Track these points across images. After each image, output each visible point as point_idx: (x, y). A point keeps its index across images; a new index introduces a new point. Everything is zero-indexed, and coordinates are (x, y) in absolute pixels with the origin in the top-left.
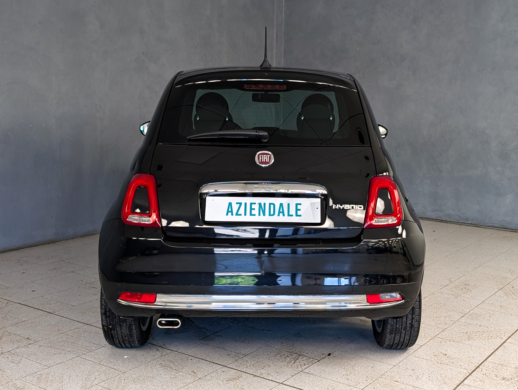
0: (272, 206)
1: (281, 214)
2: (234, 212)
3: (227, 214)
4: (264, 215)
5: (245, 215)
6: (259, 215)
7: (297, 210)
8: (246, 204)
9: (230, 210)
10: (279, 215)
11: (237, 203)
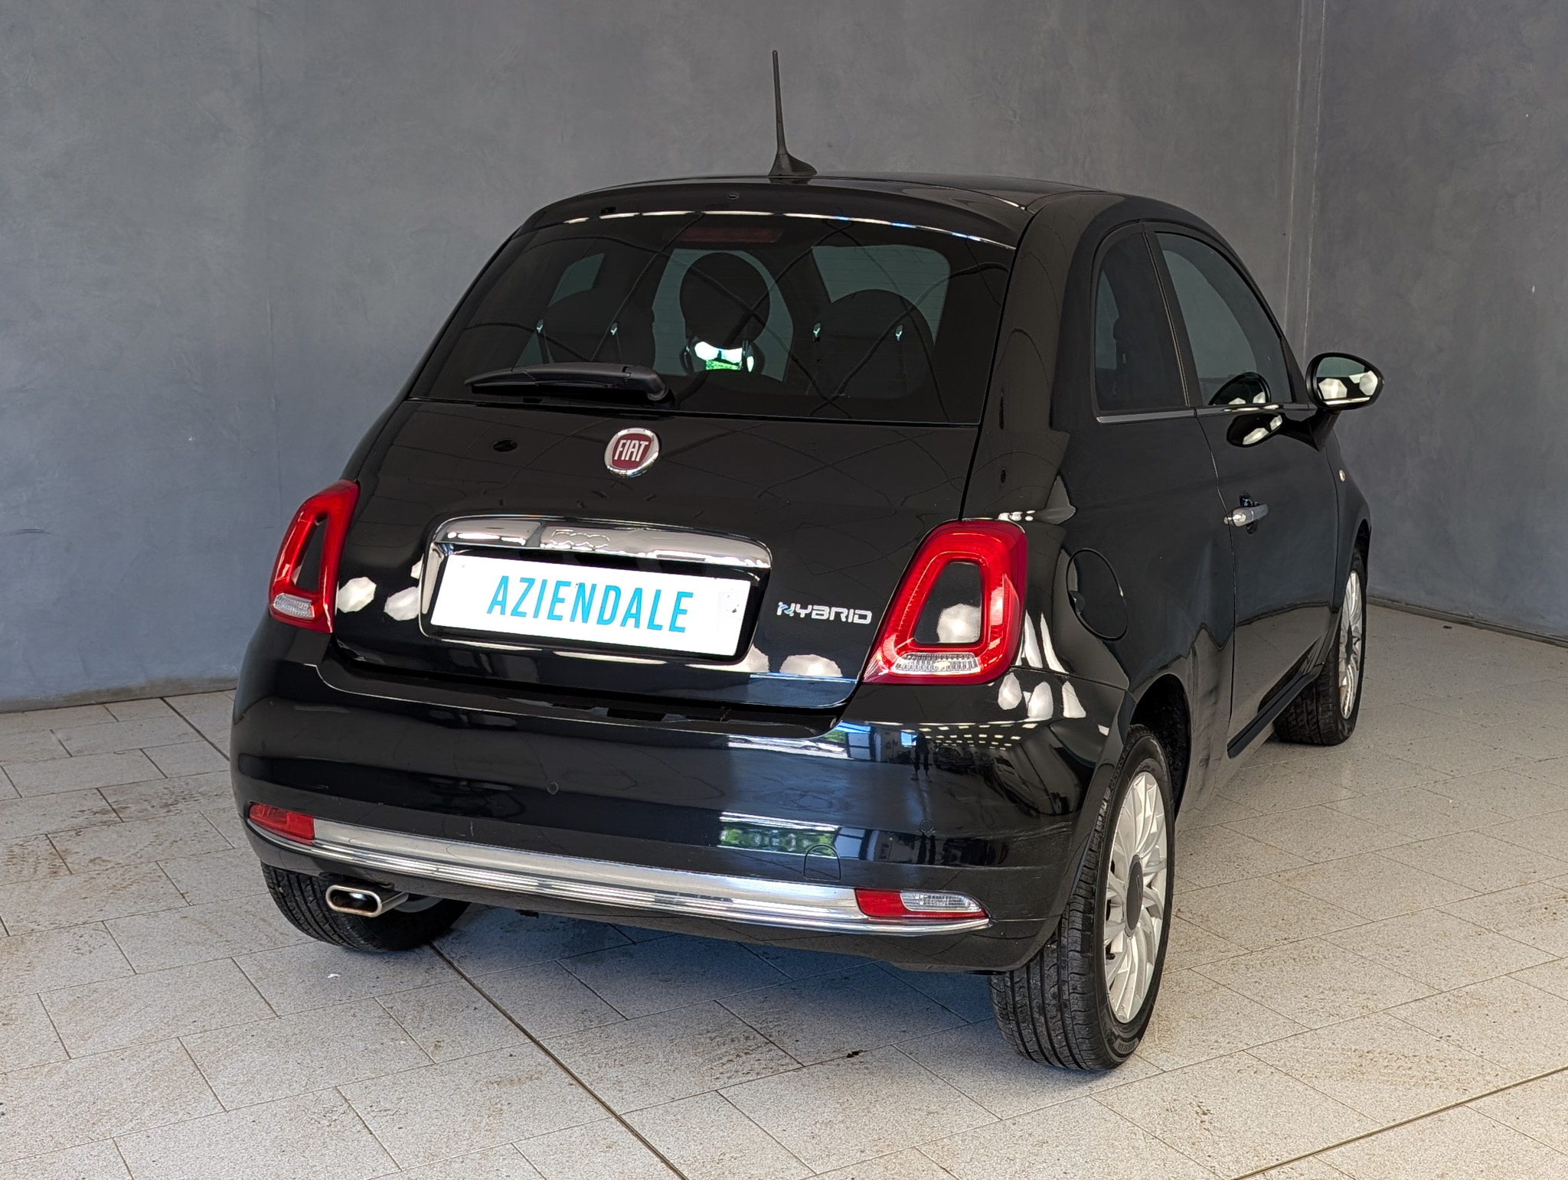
0: (612, 594)
1: (631, 621)
2: (510, 605)
3: (490, 611)
4: (585, 620)
5: (536, 615)
6: (573, 619)
7: (678, 611)
8: (544, 582)
9: (498, 602)
10: (623, 624)
11: (523, 580)
